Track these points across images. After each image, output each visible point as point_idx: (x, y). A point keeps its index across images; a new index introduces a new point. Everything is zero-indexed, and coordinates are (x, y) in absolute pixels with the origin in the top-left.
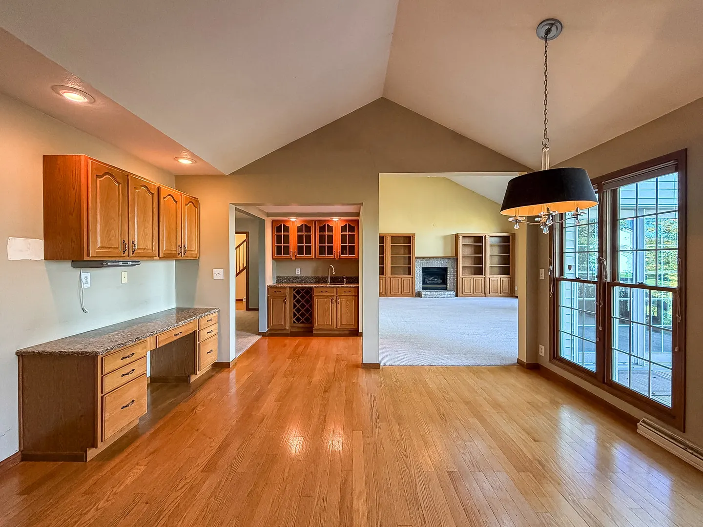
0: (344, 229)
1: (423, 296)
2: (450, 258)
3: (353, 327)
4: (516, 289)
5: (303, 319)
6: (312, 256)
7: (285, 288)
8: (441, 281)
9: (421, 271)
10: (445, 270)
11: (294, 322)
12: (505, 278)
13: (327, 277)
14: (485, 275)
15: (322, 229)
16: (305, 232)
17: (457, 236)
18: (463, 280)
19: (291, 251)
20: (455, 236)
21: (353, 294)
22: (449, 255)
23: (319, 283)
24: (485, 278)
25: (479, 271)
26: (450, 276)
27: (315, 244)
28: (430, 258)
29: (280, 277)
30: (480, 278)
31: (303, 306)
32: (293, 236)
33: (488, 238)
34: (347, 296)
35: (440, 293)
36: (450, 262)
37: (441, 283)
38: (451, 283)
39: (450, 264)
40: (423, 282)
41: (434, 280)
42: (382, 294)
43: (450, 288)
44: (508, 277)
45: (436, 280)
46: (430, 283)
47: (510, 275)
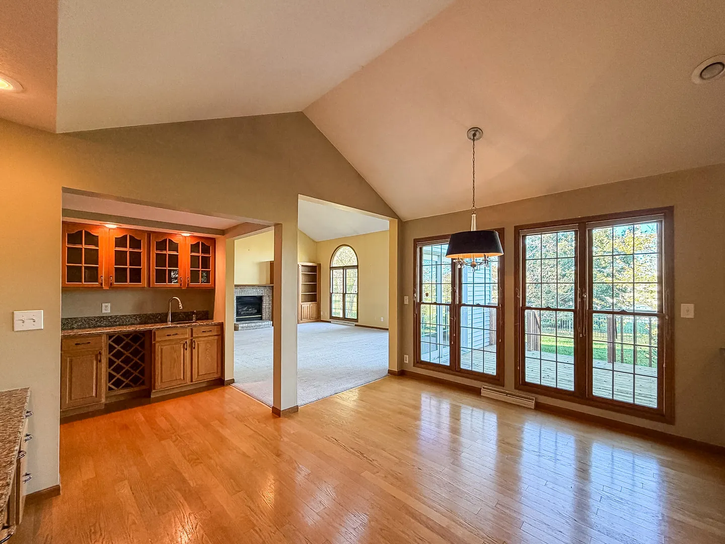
0: (194, 248)
1: (240, 328)
2: (265, 286)
3: (216, 376)
5: (126, 381)
6: (144, 283)
7: (100, 335)
8: (256, 311)
9: (235, 301)
10: (260, 299)
11: (110, 389)
12: (313, 305)
13: (167, 315)
15: (161, 245)
16: (130, 247)
19: (102, 274)
20: (271, 263)
21: (216, 334)
22: (264, 283)
23: (146, 323)
26: (266, 305)
27: (149, 266)
28: (245, 286)
29: (67, 319)
31: (127, 361)
32: (107, 252)
33: (300, 267)
34: (205, 337)
35: (258, 324)
36: (266, 290)
37: (255, 313)
38: (266, 312)
39: (266, 292)
40: (237, 312)
41: (248, 310)
43: (265, 318)
44: (315, 303)
45: (250, 310)
46: (244, 314)
47: (317, 301)
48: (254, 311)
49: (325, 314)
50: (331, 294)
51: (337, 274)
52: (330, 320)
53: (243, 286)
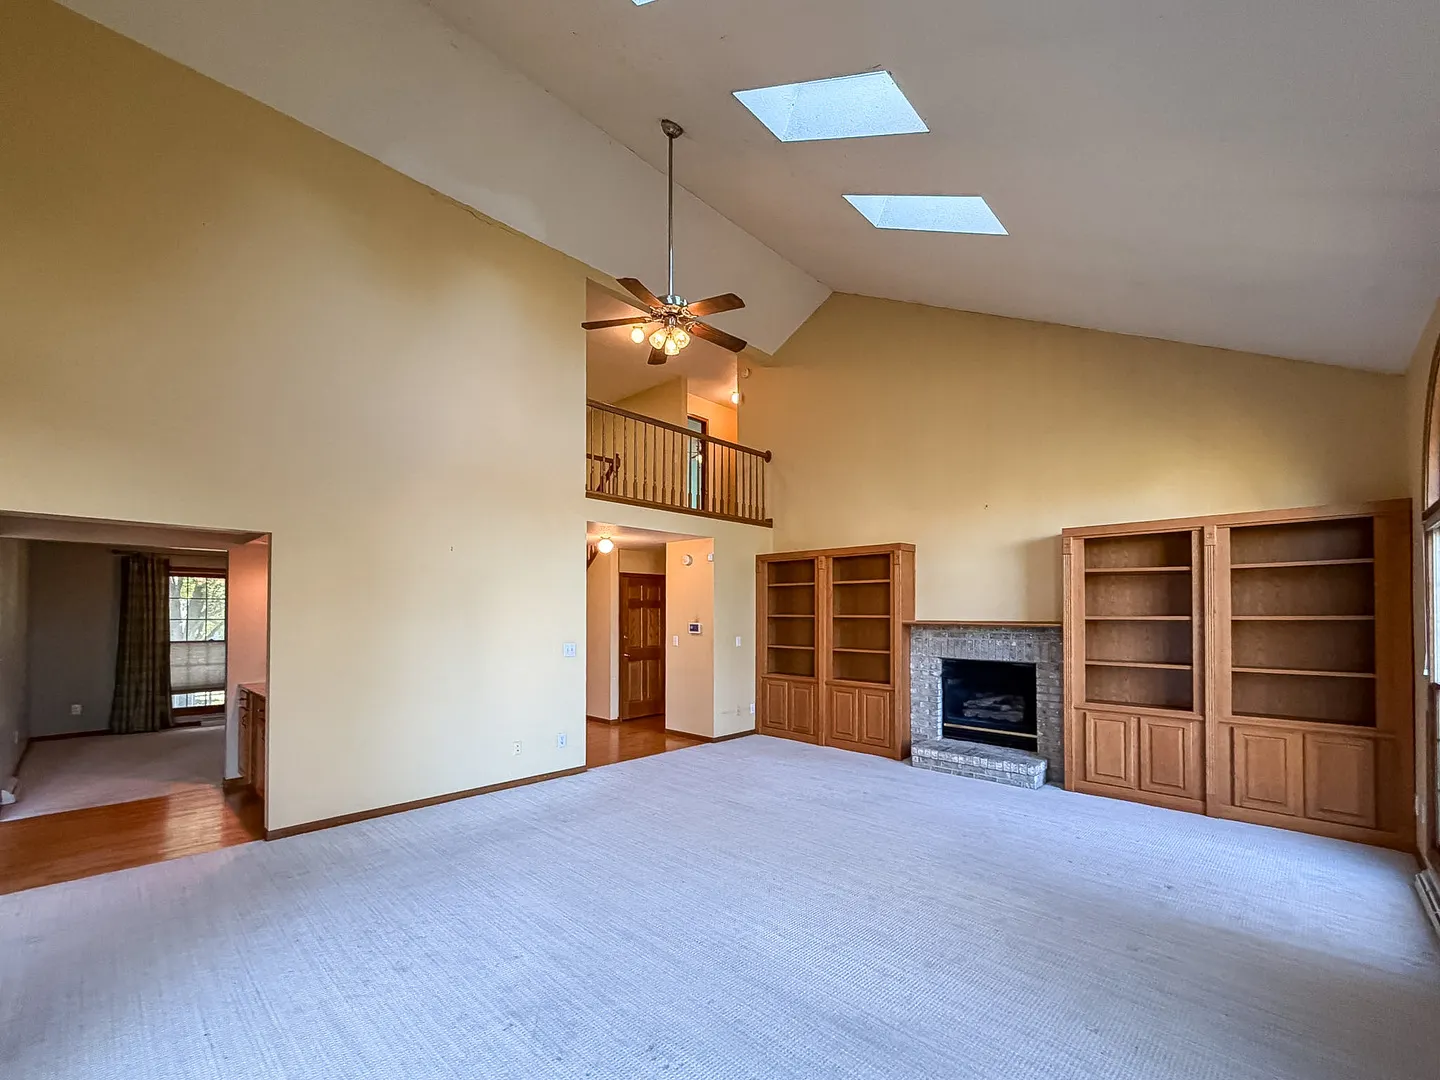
1: (915, 759)
2: (1043, 629)
4: (1416, 809)
9: (939, 674)
10: (1027, 675)
14: (1201, 713)
18: (1090, 724)
20: (1057, 544)
24: (1203, 723)
25: (1175, 693)
26: (1043, 699)
30: (1172, 723)
33: (1217, 541)
36: (1045, 648)
37: (1017, 723)
38: (1047, 727)
39: (1045, 652)
40: (953, 708)
41: (998, 710)
42: (806, 732)
43: (1046, 749)
44: (1355, 736)
45: (1005, 707)
46: (976, 717)
47: (1373, 724)
48: (1016, 716)
53: (959, 626)
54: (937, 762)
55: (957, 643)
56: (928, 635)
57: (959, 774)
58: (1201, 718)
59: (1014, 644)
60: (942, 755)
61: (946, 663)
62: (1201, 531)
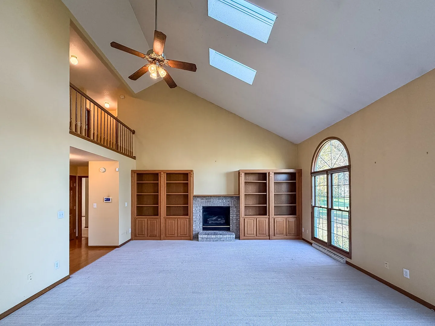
1: (200, 239)
2: (232, 197)
4: (303, 231)
9: (202, 211)
10: (227, 209)
12: (292, 219)
14: (269, 216)
17: (239, 172)
18: (246, 221)
20: (237, 173)
24: (269, 218)
25: (263, 211)
26: (233, 216)
28: (211, 196)
30: (263, 219)
33: (272, 175)
36: (233, 201)
37: (224, 223)
38: (233, 223)
39: (232, 203)
40: (205, 221)
41: (217, 220)
42: (156, 236)
43: (232, 229)
44: (294, 217)
45: (219, 219)
46: (212, 223)
47: (296, 215)
48: (223, 221)
49: (306, 233)
50: (313, 207)
51: (321, 181)
52: (313, 242)
53: (209, 196)
54: (207, 239)
55: (208, 202)
56: (199, 199)
57: (214, 241)
58: (269, 217)
59: (224, 201)
60: (208, 236)
61: (204, 208)
62: (269, 173)
